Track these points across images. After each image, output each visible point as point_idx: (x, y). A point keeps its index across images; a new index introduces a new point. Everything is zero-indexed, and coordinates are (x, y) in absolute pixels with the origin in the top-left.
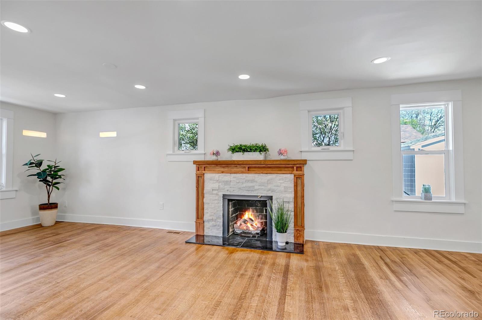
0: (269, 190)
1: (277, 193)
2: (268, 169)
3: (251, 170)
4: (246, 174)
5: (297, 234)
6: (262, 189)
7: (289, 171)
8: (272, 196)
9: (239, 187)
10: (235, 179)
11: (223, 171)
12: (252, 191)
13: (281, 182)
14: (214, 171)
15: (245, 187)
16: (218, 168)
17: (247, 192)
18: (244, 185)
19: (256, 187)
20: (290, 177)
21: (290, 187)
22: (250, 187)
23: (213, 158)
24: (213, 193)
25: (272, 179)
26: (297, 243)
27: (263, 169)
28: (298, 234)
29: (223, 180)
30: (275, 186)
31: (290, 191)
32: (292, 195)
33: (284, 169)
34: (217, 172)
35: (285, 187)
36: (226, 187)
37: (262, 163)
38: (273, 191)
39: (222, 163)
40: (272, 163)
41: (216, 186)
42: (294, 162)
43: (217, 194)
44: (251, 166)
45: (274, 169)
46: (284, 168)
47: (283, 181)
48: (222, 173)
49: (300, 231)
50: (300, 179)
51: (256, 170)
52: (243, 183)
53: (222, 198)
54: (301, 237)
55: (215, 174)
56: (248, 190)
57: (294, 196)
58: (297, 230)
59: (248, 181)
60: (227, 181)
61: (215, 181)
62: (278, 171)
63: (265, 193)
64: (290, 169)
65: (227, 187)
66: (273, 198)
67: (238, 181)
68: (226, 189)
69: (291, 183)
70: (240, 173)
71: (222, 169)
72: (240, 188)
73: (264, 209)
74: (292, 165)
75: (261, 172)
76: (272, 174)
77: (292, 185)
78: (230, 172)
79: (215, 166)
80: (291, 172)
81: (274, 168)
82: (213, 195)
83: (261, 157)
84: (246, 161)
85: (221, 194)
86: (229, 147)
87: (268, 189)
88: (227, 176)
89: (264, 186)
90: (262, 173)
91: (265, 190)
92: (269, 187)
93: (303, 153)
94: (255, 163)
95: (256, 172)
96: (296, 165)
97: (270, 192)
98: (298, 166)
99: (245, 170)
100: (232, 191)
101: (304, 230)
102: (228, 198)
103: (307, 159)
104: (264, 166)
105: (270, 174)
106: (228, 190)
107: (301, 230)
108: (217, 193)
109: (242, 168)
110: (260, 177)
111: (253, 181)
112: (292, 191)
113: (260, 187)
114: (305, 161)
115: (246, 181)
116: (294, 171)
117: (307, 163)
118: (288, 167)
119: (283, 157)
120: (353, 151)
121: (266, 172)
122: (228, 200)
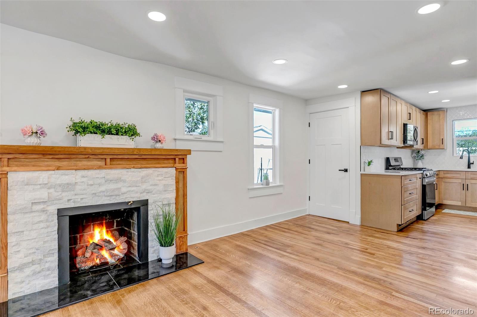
0: (144, 192)
1: (154, 194)
2: (142, 162)
3: (114, 163)
4: (107, 170)
5: (180, 242)
6: (132, 191)
7: (169, 163)
8: (148, 200)
9: (93, 192)
10: (84, 180)
11: (59, 167)
12: (116, 195)
13: (160, 178)
14: (34, 166)
15: (104, 192)
16: (47, 161)
17: (109, 198)
18: (103, 188)
19: (124, 189)
20: (171, 172)
21: (170, 184)
22: (114, 190)
23: (29, 142)
24: (33, 210)
25: (148, 176)
26: (180, 253)
27: (134, 162)
28: (182, 242)
29: (58, 183)
30: (151, 185)
31: (172, 189)
32: (174, 195)
33: (162, 161)
34: (45, 168)
35: (165, 185)
36: (64, 194)
37: (135, 153)
38: (147, 191)
39: (59, 152)
40: (150, 153)
41: (41, 194)
42: (177, 152)
43: (43, 211)
44: (115, 157)
46: (164, 160)
47: (163, 178)
48: (57, 169)
49: (183, 238)
50: (181, 174)
51: (123, 163)
52: (100, 185)
53: (56, 217)
54: (184, 245)
55: (40, 172)
56: (111, 194)
57: (175, 195)
58: (180, 237)
59: (109, 181)
60: (68, 184)
62: (155, 164)
63: (137, 197)
64: (171, 161)
65: (66, 195)
66: (149, 202)
67: (91, 182)
68: (66, 199)
69: (172, 179)
70: (96, 169)
71: (57, 163)
72: (96, 193)
73: (115, 221)
74: (174, 156)
75: (132, 166)
76: (147, 169)
77: (174, 182)
78: (75, 168)
79: (41, 156)
80: (172, 165)
81: (150, 160)
82: (34, 214)
83: (131, 144)
84: (108, 148)
85: (53, 209)
86: (71, 123)
87: (142, 190)
88: (67, 175)
89: (136, 186)
90: (134, 168)
91: (137, 193)
92: (144, 186)
93: (177, 142)
94: (123, 152)
95: (125, 166)
96: (178, 156)
97: (145, 194)
98: (180, 157)
99: (104, 163)
100: (79, 200)
101: (187, 235)
102: (70, 215)
104: (137, 157)
105: (145, 169)
106: (69, 200)
107: (184, 236)
108: (44, 208)
109: (99, 161)
110: (130, 173)
111: (118, 180)
112: (173, 190)
113: (130, 189)
114: (189, 152)
115: (106, 181)
116: (175, 163)
117: (190, 154)
118: (168, 159)
119: (159, 145)
120: (222, 142)
121: (139, 166)
122: (71, 217)
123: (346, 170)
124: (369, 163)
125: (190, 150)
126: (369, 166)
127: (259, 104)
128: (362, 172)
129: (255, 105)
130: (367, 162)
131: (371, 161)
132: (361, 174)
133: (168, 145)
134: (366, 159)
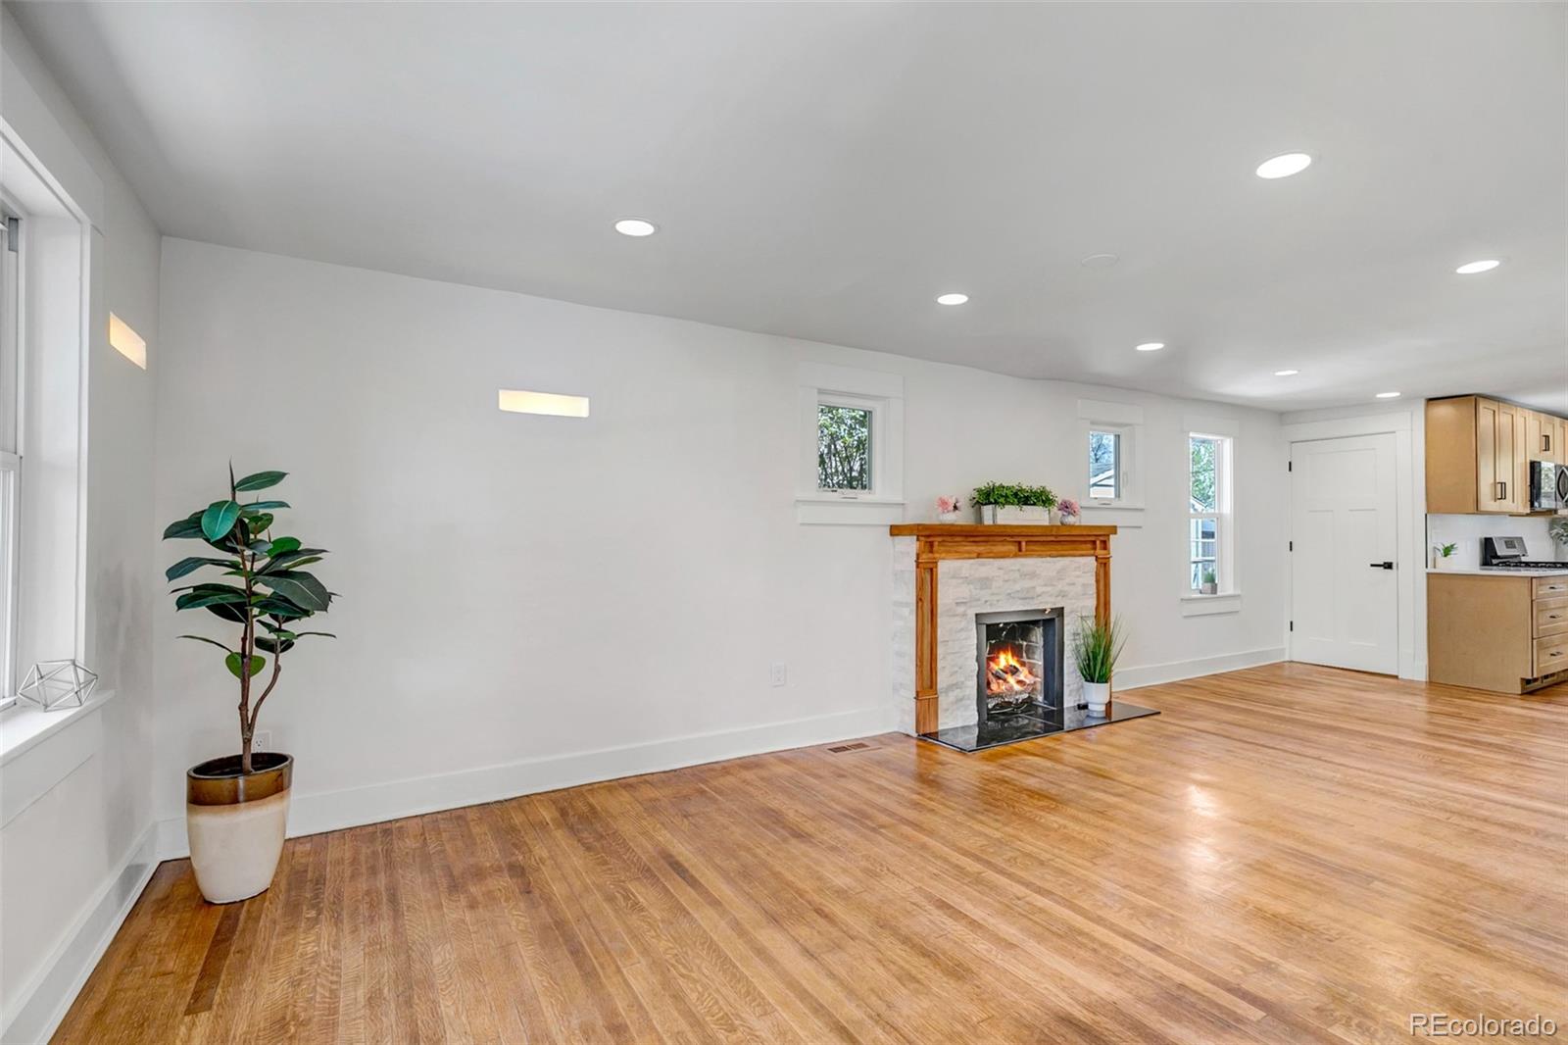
0: (1060, 595)
1: (1071, 599)
3: (1028, 548)
4: (1022, 559)
6: (1047, 592)
7: (1088, 549)
8: (1063, 608)
9: (1008, 591)
10: (1000, 573)
11: (979, 554)
12: (1031, 598)
13: (1078, 573)
14: (956, 552)
15: (1019, 592)
16: (966, 546)
17: (1023, 602)
18: (1018, 587)
19: (1039, 590)
20: (1090, 563)
21: (1089, 584)
22: (1029, 590)
24: (957, 612)
25: (1064, 569)
27: (1048, 547)
29: (978, 576)
30: (1068, 584)
32: (1094, 602)
33: (1080, 546)
34: (967, 555)
35: (1083, 585)
36: (982, 593)
38: (1063, 594)
39: (983, 532)
41: (965, 592)
42: (1097, 530)
43: (964, 615)
44: (1030, 539)
45: (1065, 547)
46: (1081, 544)
47: (1081, 573)
48: (978, 557)
50: (1103, 566)
51: (1037, 548)
52: (1015, 581)
53: (975, 624)
55: (963, 560)
56: (1025, 596)
57: (1096, 602)
59: (1024, 575)
60: (985, 578)
61: (960, 581)
62: (1071, 550)
63: (1052, 602)
64: (1090, 546)
65: (985, 595)
66: (1065, 611)
67: (1006, 578)
68: (983, 600)
69: (1092, 575)
70: (1012, 557)
71: (981, 549)
72: (1010, 594)
74: (1093, 537)
75: (1049, 553)
76: (1064, 559)
77: (1094, 580)
78: (992, 555)
79: (963, 539)
80: (1091, 552)
82: (956, 619)
83: (1046, 518)
85: (973, 613)
87: (1058, 591)
88: (986, 565)
89: (1052, 586)
90: (1050, 556)
91: (1053, 596)
92: (1060, 587)
95: (1039, 553)
96: (1098, 537)
97: (1061, 598)
98: (1102, 538)
99: (1018, 548)
100: (995, 602)
102: (988, 623)
103: (1118, 525)
104: (1051, 539)
106: (987, 601)
108: (964, 611)
109: (1014, 545)
110: (1046, 565)
111: (1033, 575)
113: (1046, 589)
114: (1114, 530)
115: (1021, 576)
116: (1095, 549)
117: (1116, 533)
118: (1085, 542)
119: (1070, 520)
120: (1142, 510)
121: (1054, 553)
122: (988, 626)
123: (1388, 566)
124: (1447, 552)
125: (1115, 527)
126: (1445, 556)
127: (1196, 431)
128: (1431, 570)
129: (1191, 435)
130: (1441, 547)
131: (1452, 546)
132: (1428, 574)
133: (1086, 519)
134: (1439, 541)
